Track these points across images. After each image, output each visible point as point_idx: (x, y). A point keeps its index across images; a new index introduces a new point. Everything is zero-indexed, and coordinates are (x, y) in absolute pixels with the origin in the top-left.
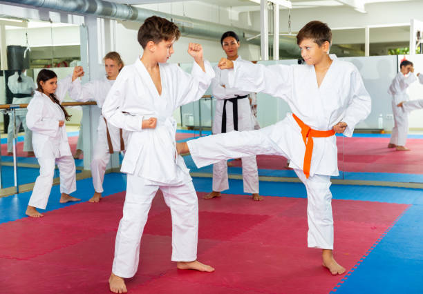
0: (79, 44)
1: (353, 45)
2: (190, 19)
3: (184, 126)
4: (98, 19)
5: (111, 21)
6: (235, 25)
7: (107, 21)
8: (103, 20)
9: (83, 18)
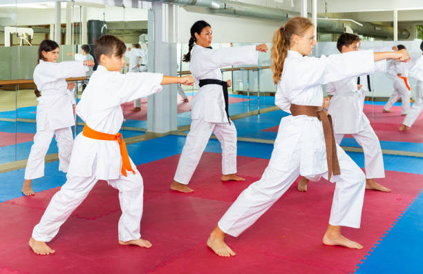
0: (147, 19)
1: (384, 23)
2: (241, 3)
3: (235, 90)
4: (163, 4)
5: (174, 6)
6: (279, 7)
7: (171, 6)
8: (167, 5)
9: (150, 3)
